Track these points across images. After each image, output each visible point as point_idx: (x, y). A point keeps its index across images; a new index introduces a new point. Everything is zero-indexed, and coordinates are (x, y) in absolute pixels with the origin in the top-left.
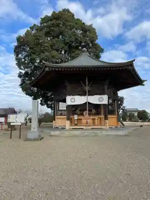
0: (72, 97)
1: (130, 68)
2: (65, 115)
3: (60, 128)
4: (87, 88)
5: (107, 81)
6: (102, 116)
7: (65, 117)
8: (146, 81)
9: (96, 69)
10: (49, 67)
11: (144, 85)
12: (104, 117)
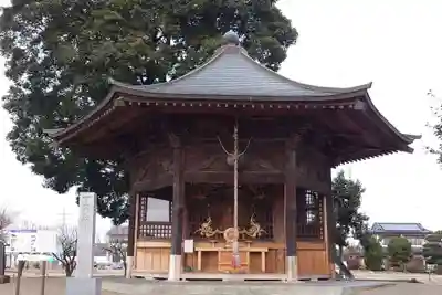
1: (359, 106)
2: (164, 239)
3: (149, 277)
5: (297, 138)
6: (281, 245)
7: (168, 245)
8: (419, 137)
9: (262, 106)
10: (126, 95)
11: (410, 151)
12: (284, 246)
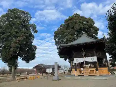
0: (76, 59)
4: (83, 54)
7: (74, 69)
